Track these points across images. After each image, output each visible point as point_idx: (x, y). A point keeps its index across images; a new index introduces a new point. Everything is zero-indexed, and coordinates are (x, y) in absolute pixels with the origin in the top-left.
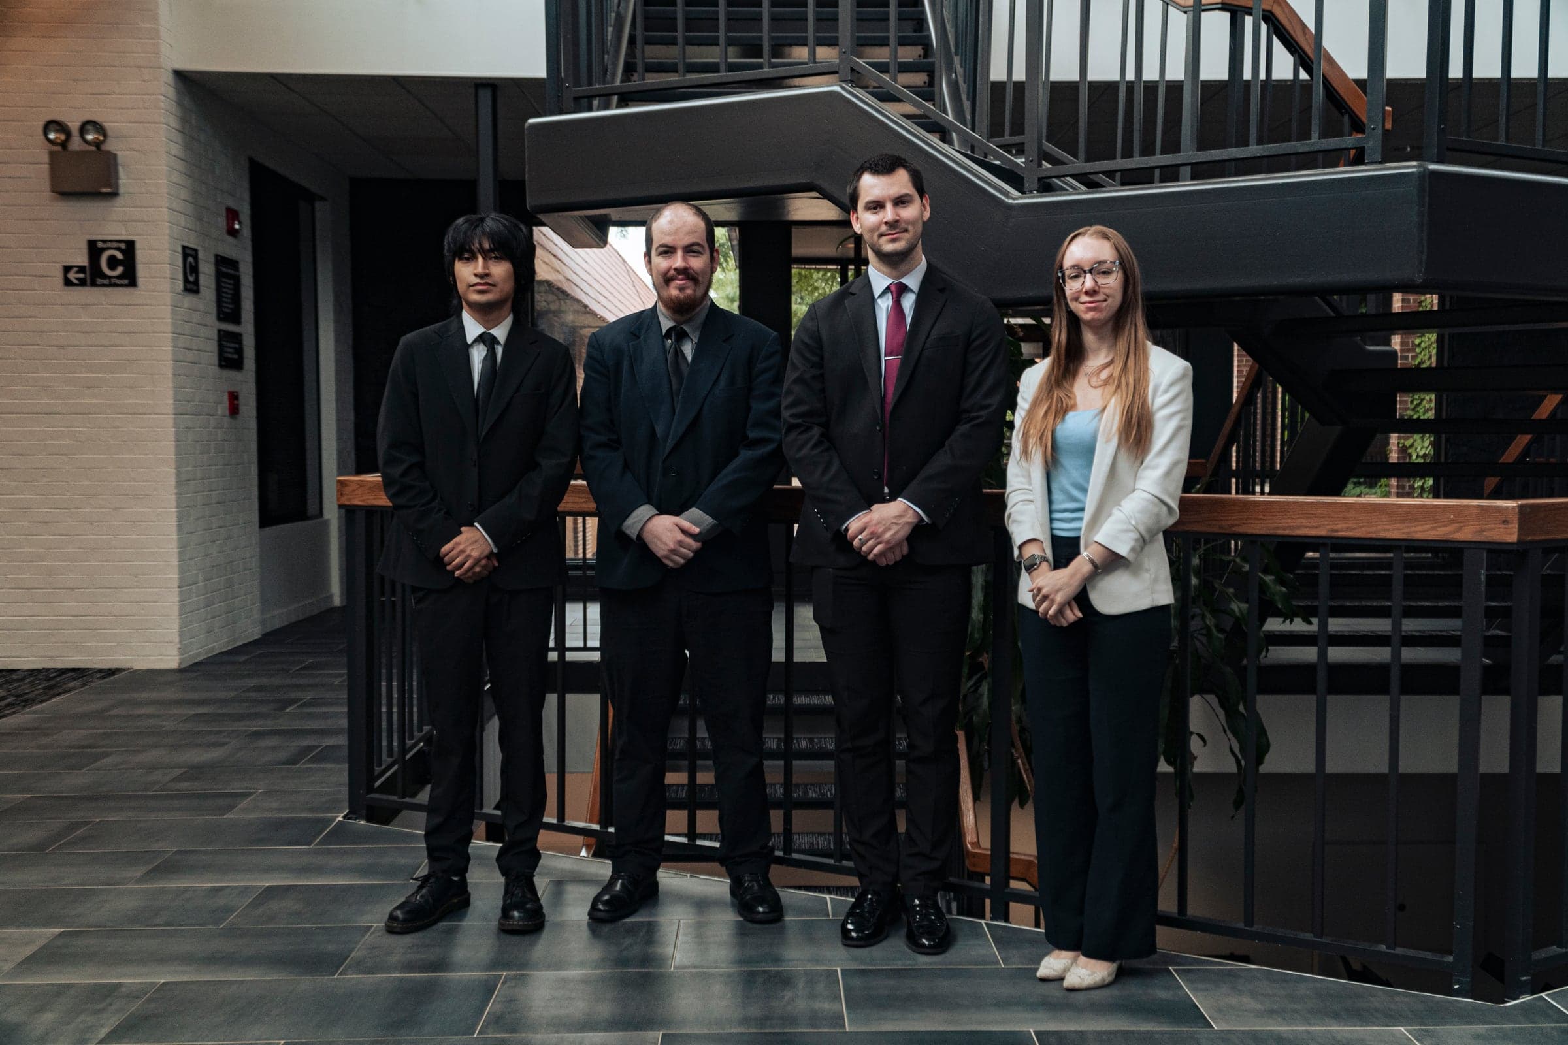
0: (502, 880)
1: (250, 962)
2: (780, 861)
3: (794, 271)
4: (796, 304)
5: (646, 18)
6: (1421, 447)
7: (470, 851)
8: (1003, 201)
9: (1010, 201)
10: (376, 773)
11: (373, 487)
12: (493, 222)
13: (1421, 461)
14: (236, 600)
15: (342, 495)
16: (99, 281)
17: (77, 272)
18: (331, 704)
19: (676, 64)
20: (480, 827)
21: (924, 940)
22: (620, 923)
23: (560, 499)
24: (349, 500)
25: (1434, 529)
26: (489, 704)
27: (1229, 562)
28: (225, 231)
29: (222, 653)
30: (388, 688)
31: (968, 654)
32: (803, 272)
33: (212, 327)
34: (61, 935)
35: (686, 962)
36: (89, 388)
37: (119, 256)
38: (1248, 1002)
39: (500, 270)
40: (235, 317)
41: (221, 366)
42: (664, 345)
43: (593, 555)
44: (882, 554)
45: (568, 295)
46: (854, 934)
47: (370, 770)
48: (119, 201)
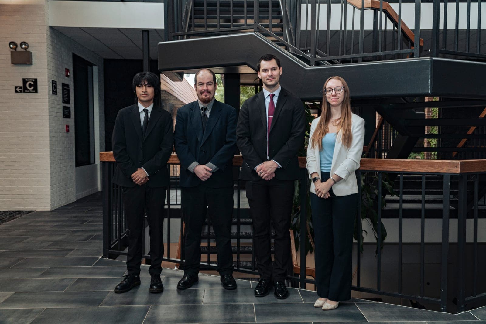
0: (150, 276)
1: (73, 302)
2: (236, 270)
3: (241, 87)
4: (242, 97)
5: (195, 10)
6: (434, 142)
7: (141, 267)
8: (304, 68)
9: (306, 68)
10: (112, 243)
11: (110, 155)
12: (148, 75)
13: (434, 146)
14: (68, 190)
15: (101, 158)
16: (26, 91)
17: (19, 88)
18: (98, 222)
19: (204, 25)
20: (144, 260)
21: (280, 295)
22: (186, 290)
23: (168, 159)
24: (103, 159)
25: (435, 169)
26: (146, 222)
27: (374, 178)
28: (65, 75)
29: (64, 206)
30: (115, 217)
31: (294, 206)
32: (244, 87)
33: (61, 105)
34: (15, 294)
35: (207, 302)
36: (23, 124)
37: (32, 83)
38: (379, 314)
39: (150, 90)
40: (68, 102)
41: (64, 117)
42: (200, 112)
43: (179, 175)
44: (267, 177)
45: (171, 94)
46: (258, 293)
47: (110, 242)
48: (32, 66)
